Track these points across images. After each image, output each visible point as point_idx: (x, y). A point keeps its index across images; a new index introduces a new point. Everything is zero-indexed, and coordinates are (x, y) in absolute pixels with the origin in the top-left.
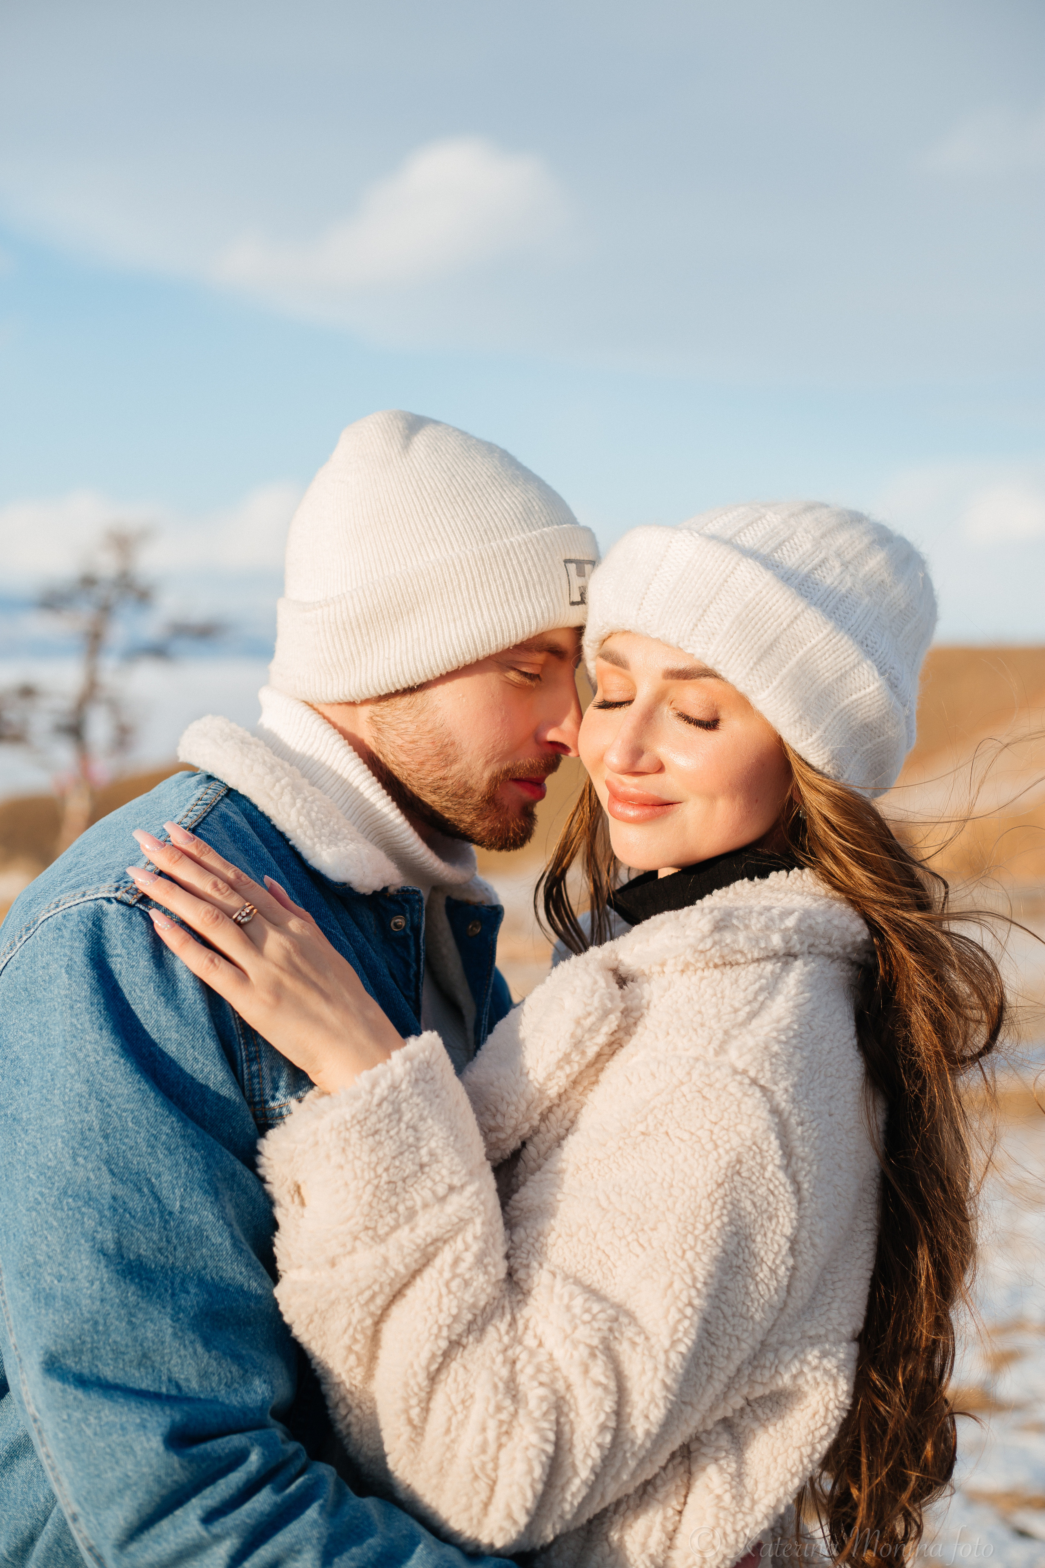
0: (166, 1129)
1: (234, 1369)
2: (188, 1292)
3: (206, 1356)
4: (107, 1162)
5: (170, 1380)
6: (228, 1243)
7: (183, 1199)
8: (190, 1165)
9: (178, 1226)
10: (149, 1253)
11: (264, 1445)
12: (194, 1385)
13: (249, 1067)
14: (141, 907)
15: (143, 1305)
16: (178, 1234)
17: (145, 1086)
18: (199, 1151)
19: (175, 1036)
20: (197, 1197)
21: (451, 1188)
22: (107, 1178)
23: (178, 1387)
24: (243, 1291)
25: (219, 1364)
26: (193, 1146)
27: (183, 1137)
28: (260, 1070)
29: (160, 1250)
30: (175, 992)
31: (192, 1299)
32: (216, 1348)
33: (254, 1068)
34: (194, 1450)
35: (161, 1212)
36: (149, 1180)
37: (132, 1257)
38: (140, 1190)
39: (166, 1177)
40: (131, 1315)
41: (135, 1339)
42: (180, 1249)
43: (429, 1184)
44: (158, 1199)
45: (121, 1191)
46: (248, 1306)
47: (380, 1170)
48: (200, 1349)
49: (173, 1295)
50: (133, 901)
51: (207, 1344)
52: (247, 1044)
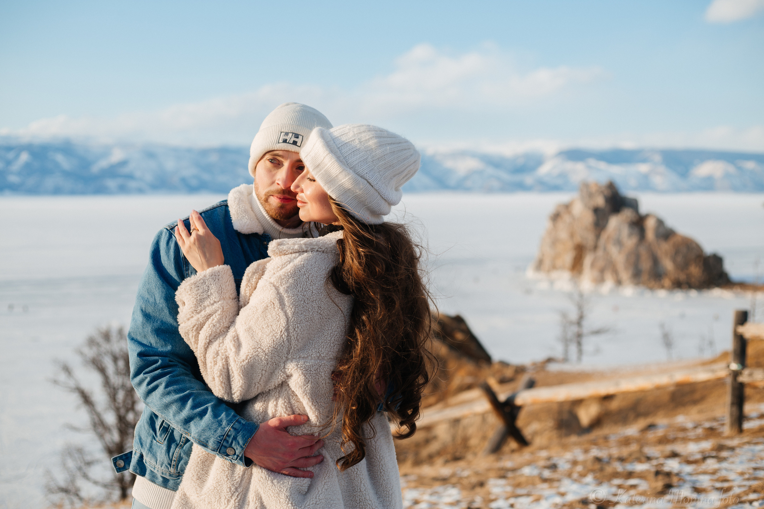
0: (158, 283)
1: (163, 343)
2: (157, 323)
3: (157, 338)
4: (147, 290)
5: (150, 342)
6: (168, 313)
7: (159, 301)
8: (162, 293)
9: (157, 307)
10: (151, 312)
11: (162, 360)
12: (155, 345)
13: (186, 272)
14: (170, 230)
15: (146, 323)
16: (157, 309)
17: (156, 273)
18: (165, 290)
20: (162, 300)
21: (215, 302)
22: (147, 293)
23: (151, 344)
25: (159, 341)
26: (164, 288)
27: (162, 286)
28: (189, 273)
29: (153, 312)
31: (157, 325)
32: (160, 337)
33: (187, 272)
34: (144, 358)
35: (155, 303)
36: (154, 295)
37: (148, 312)
38: (152, 297)
39: (157, 295)
40: (143, 325)
41: (143, 331)
42: (158, 312)
43: (209, 300)
44: (155, 300)
45: (149, 297)
47: (198, 296)
48: (155, 336)
49: (154, 322)
50: (169, 229)
51: (157, 336)
52: (186, 266)
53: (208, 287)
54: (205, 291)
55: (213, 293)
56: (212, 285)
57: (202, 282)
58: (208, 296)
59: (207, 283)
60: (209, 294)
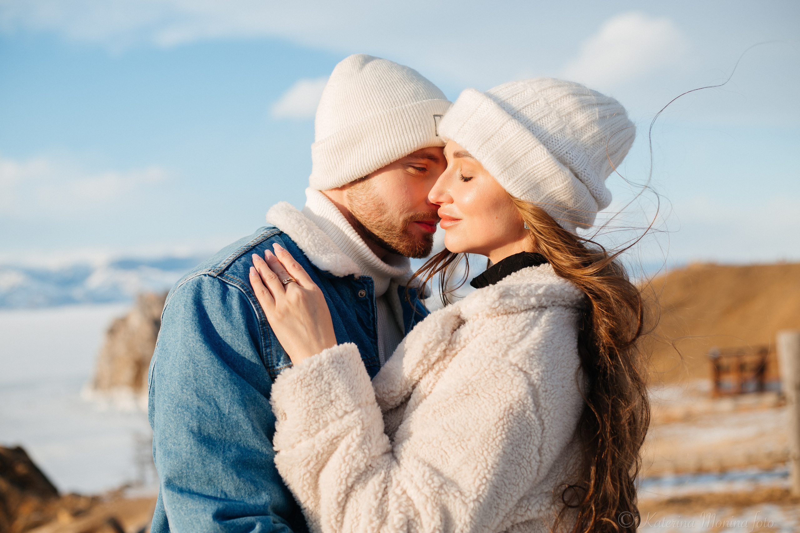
0: (222, 376)
1: (252, 487)
2: (231, 451)
3: (238, 480)
4: (197, 391)
5: (222, 491)
6: (250, 429)
7: (229, 408)
8: (233, 393)
9: (227, 420)
10: (214, 433)
11: (262, 522)
12: (233, 494)
14: (219, 278)
15: (209, 456)
16: (227, 424)
17: (213, 356)
18: (238, 386)
19: (230, 334)
20: (236, 407)
22: (197, 398)
23: (226, 494)
24: (259, 452)
25: (244, 484)
26: (235, 384)
27: (230, 379)
28: (271, 351)
29: (218, 431)
30: (231, 315)
31: (233, 453)
32: (243, 476)
34: (227, 522)
35: (220, 414)
36: (214, 399)
37: (205, 434)
38: (210, 404)
39: (222, 398)
40: (203, 460)
41: (205, 472)
42: (228, 431)
44: (218, 408)
45: (201, 404)
46: (261, 459)
48: (235, 477)
49: (224, 452)
50: (216, 275)
51: (239, 474)
52: (265, 339)
53: (329, 384)
54: (323, 392)
55: (340, 395)
56: (337, 381)
57: (317, 374)
58: (332, 402)
59: (326, 378)
60: (333, 398)
